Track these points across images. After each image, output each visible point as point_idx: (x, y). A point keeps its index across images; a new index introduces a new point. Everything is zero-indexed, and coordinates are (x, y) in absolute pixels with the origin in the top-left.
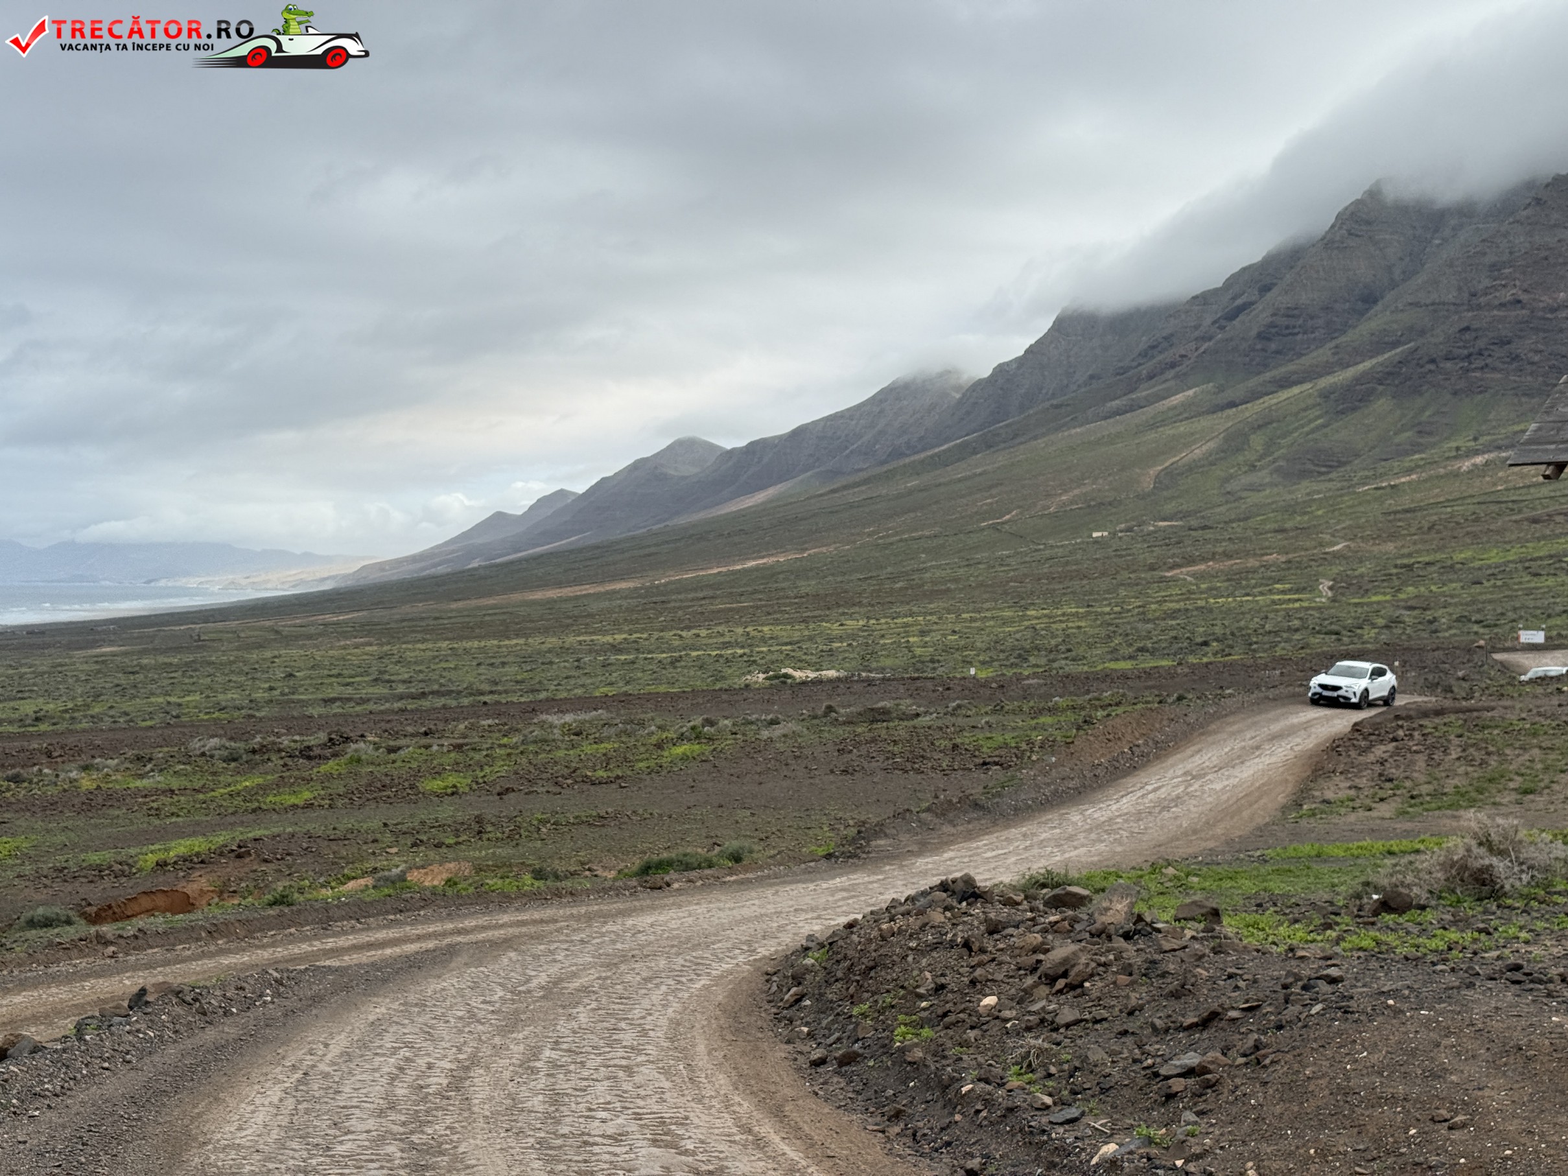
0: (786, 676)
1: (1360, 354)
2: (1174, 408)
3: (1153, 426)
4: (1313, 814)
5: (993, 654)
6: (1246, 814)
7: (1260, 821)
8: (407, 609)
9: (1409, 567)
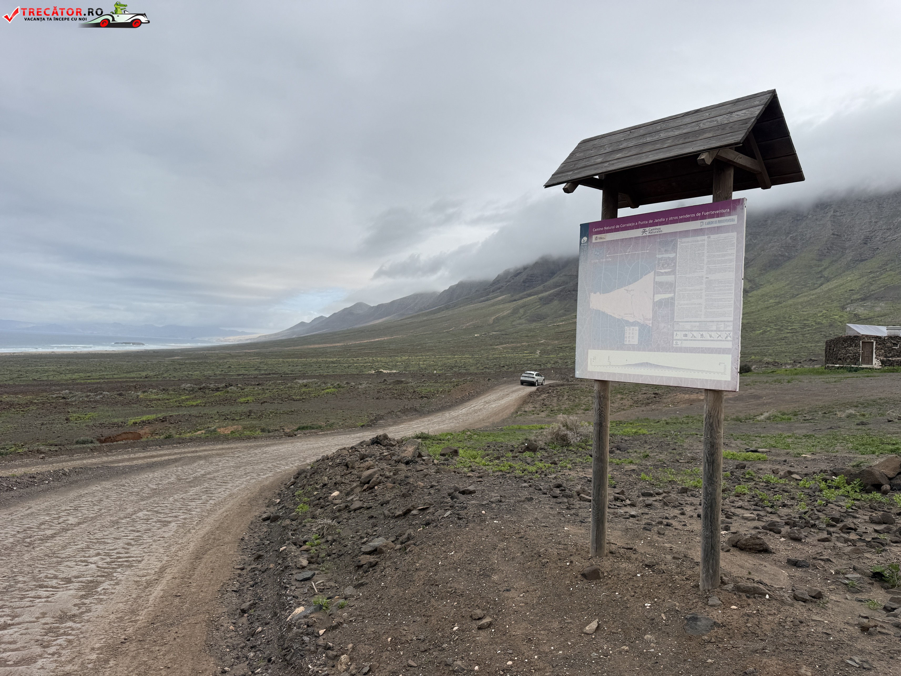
0: (381, 372)
1: (550, 288)
2: (499, 301)
3: (493, 305)
4: (521, 415)
5: (443, 367)
6: (500, 415)
7: (504, 417)
8: (271, 349)
9: (561, 348)
